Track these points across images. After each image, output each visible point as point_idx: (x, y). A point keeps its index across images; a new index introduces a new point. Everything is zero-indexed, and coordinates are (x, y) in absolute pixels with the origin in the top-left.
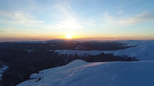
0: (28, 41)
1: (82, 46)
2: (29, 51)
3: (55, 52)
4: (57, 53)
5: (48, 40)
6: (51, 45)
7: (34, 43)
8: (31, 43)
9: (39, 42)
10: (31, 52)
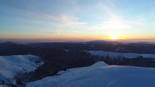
0: (71, 42)
1: (123, 48)
2: (66, 50)
3: (88, 53)
4: (89, 54)
5: (89, 41)
6: (91, 46)
7: (76, 44)
8: (73, 43)
9: (80, 43)
10: (68, 51)
